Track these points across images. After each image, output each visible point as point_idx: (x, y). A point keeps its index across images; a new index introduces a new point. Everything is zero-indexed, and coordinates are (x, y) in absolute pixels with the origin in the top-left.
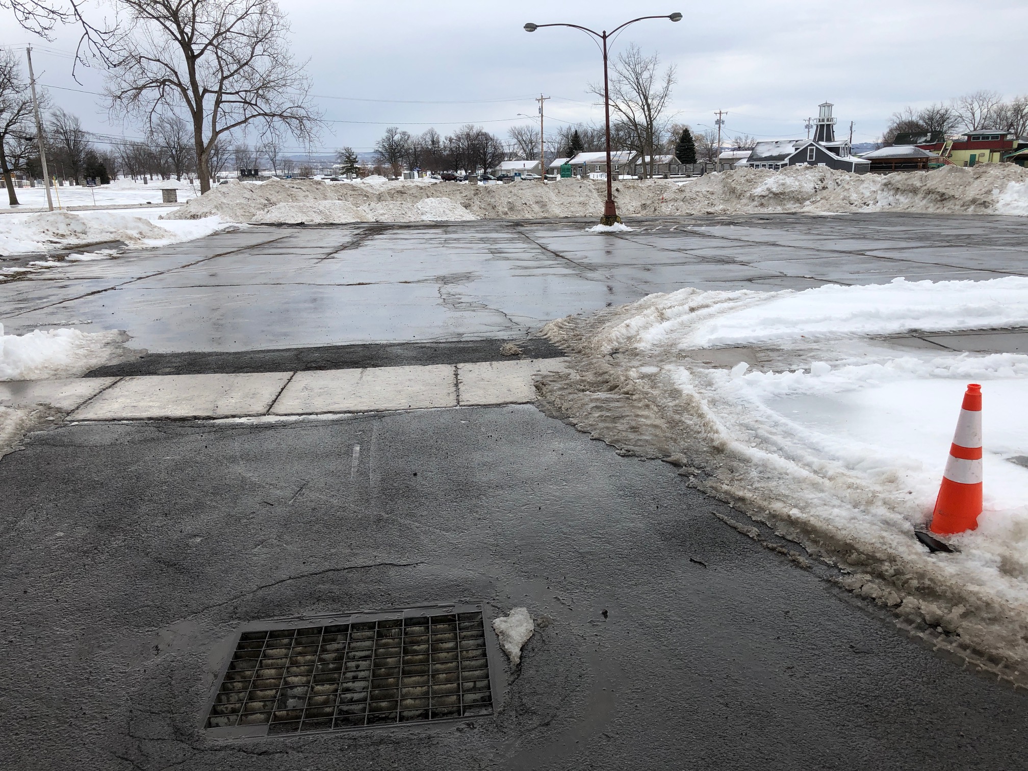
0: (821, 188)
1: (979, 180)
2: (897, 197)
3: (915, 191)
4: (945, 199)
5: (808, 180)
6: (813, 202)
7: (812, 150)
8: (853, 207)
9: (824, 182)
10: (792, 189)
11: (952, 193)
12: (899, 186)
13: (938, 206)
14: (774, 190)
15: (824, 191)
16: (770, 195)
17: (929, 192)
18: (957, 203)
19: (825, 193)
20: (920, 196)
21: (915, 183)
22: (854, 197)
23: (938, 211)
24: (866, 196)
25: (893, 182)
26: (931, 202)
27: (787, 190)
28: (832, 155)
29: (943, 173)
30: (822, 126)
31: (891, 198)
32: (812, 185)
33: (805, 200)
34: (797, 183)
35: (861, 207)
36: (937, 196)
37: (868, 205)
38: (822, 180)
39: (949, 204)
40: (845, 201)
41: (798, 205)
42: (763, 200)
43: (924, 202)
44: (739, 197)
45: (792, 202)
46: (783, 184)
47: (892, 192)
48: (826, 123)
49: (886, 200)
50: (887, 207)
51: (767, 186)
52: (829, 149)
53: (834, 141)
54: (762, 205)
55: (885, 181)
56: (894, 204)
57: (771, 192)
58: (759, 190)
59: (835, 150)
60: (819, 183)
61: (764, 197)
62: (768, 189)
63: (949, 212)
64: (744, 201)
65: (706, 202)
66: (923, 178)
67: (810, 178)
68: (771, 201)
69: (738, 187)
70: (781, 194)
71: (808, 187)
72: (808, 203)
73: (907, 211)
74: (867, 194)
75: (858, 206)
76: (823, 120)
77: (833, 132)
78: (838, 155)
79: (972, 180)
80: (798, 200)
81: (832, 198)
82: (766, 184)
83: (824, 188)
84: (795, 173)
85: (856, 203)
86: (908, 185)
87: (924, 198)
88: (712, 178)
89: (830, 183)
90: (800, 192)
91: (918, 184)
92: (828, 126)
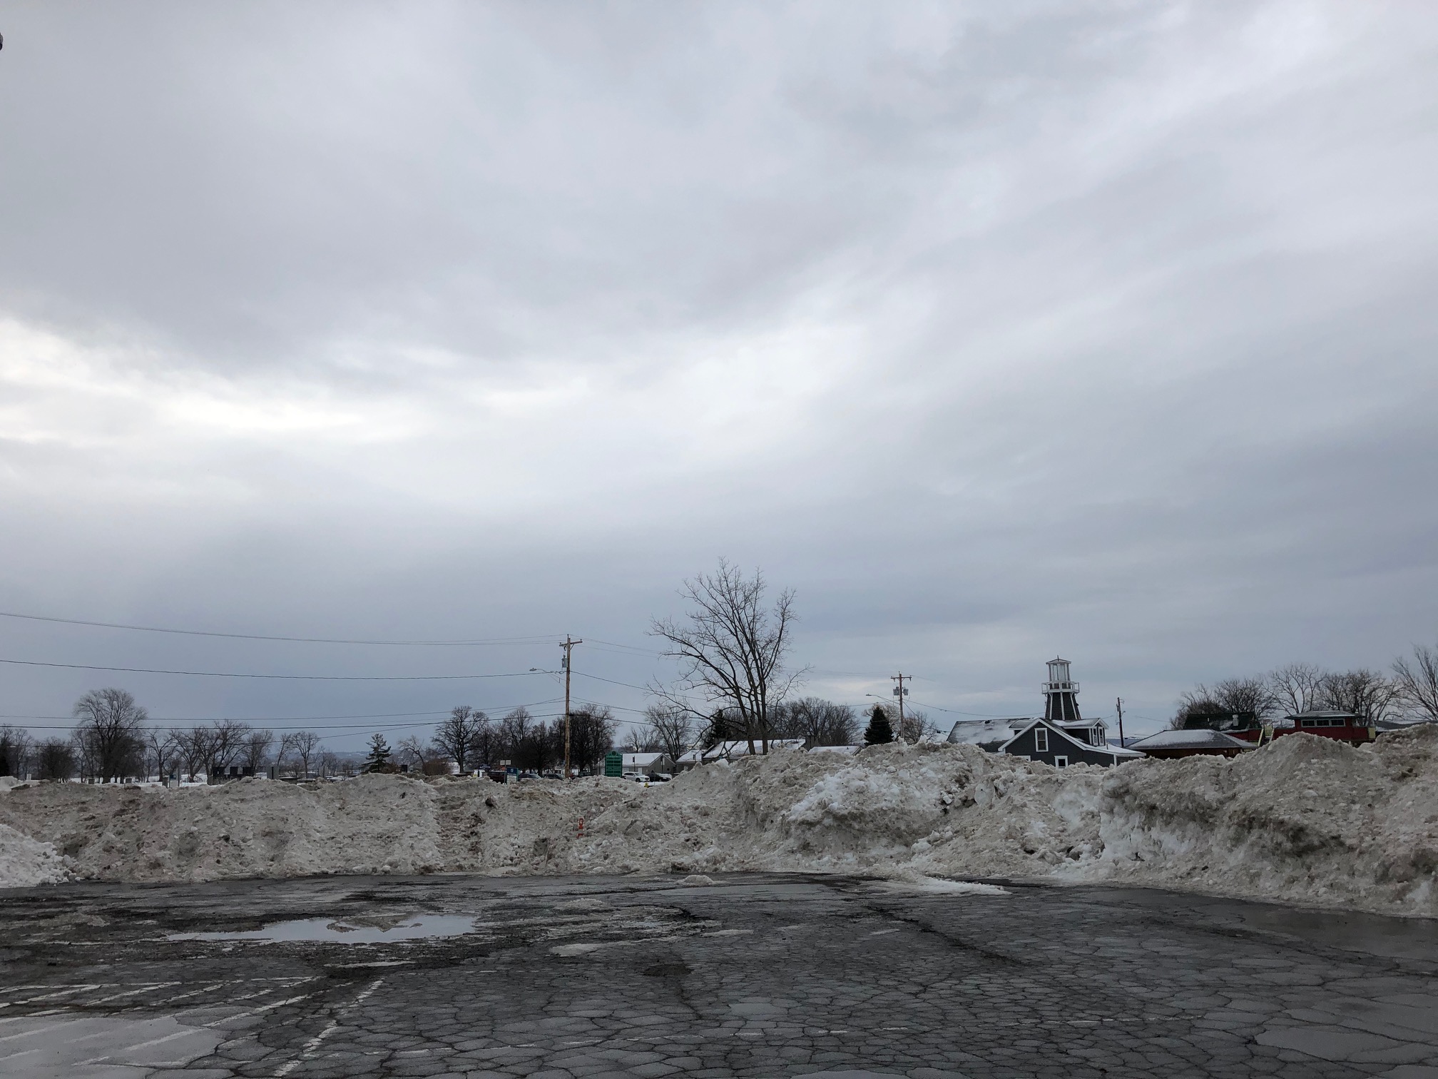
0: (958, 803)
1: (1413, 784)
2: (1155, 833)
3: (1203, 816)
4: (1310, 849)
5: (926, 779)
6: (935, 843)
7: (1041, 734)
8: (1033, 863)
9: (968, 787)
10: (883, 804)
11: (1329, 827)
12: (1155, 799)
13: (1288, 872)
14: (835, 805)
15: (966, 812)
16: (828, 821)
17: (1249, 822)
18: (1359, 865)
19: (968, 815)
20: (1223, 832)
21: (1199, 790)
22: (1037, 829)
23: (1295, 893)
24: (1071, 829)
25: (1135, 786)
26: (1262, 855)
27: (868, 809)
28: (1076, 741)
29: (1280, 758)
30: (1056, 695)
31: (1137, 837)
32: (934, 794)
33: (916, 834)
34: (896, 789)
35: (1060, 861)
36: (1280, 838)
37: (1076, 857)
38: (961, 781)
39: (1330, 867)
40: (1010, 842)
41: (898, 849)
42: (808, 834)
43: (1240, 854)
44: (762, 823)
45: (884, 841)
46: (861, 792)
47: (1137, 819)
48: (1061, 690)
49: (1125, 842)
50: (1130, 865)
51: (822, 795)
52: (1072, 732)
53: (1079, 719)
54: (806, 848)
55: (1112, 783)
56: (1148, 857)
57: (829, 813)
58: (802, 808)
59: (1082, 734)
60: (955, 787)
61: (810, 824)
62: (823, 805)
63: (1338, 900)
64: (770, 835)
65: (683, 836)
66: (1223, 774)
67: (931, 774)
68: (831, 837)
69: (763, 798)
70: (854, 817)
71: (926, 799)
72: (922, 843)
73: (1189, 884)
74: (1076, 822)
75: (1050, 857)
76: (1057, 686)
77: (1076, 705)
78: (1088, 743)
79: (1385, 783)
80: (900, 837)
81: (978, 833)
82: (819, 790)
83: (967, 803)
84: (895, 762)
85: (1042, 849)
86: (1180, 797)
87: (1237, 840)
88: (714, 773)
89: (979, 790)
90: (903, 813)
91: (1211, 795)
92: (1066, 695)
